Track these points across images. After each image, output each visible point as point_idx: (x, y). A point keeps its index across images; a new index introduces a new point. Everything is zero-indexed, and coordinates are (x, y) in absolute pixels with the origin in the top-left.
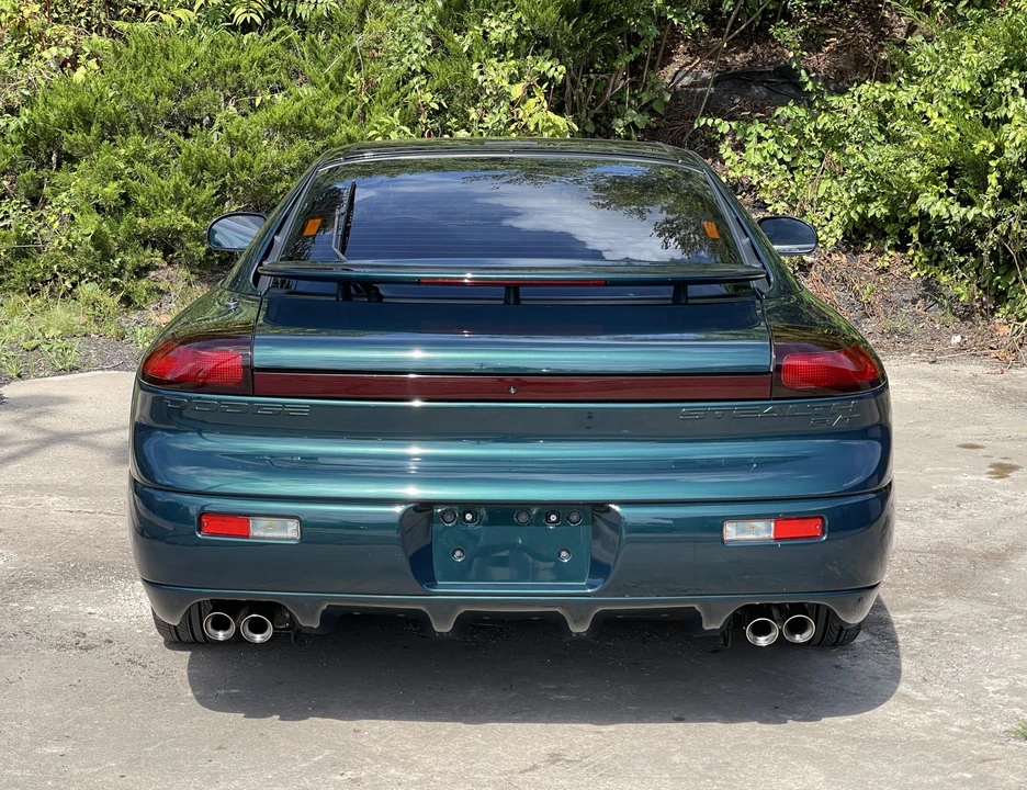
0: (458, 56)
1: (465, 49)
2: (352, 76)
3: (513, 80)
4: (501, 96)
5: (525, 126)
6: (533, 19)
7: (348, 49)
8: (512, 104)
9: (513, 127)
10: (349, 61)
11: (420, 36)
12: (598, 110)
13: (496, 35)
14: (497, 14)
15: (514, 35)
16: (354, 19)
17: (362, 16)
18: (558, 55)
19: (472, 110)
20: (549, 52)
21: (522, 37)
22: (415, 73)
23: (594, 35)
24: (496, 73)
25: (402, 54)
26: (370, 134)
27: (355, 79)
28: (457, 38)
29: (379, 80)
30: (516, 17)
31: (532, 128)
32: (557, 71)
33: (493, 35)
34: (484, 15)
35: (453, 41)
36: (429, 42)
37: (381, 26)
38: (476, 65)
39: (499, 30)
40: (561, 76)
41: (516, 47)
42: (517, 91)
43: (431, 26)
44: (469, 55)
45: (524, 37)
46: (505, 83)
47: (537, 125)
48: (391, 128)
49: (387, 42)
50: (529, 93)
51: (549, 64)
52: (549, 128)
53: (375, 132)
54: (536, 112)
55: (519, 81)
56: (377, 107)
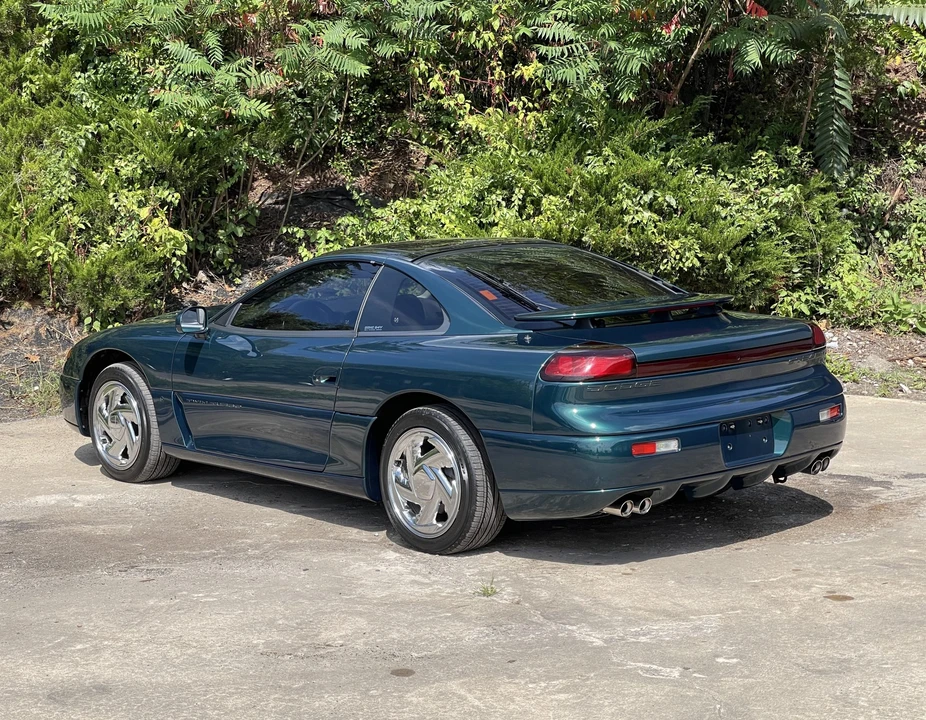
0: (96, 188)
1: (102, 183)
2: (15, 205)
3: (141, 204)
4: (132, 217)
5: (152, 239)
6: (153, 160)
7: (11, 185)
8: (141, 222)
9: (143, 240)
10: (12, 193)
11: (67, 174)
12: (206, 224)
13: (126, 172)
14: (125, 156)
15: (139, 171)
16: (12, 161)
17: (19, 160)
18: (174, 185)
19: (110, 228)
20: (166, 183)
21: (145, 172)
22: (63, 202)
23: (200, 169)
24: (128, 200)
25: (53, 188)
26: (33, 249)
27: (18, 207)
28: (95, 175)
29: (36, 207)
30: (140, 158)
31: (157, 240)
32: (174, 198)
33: (123, 172)
34: (114, 157)
35: (92, 177)
36: (74, 178)
37: (35, 167)
38: (111, 195)
39: (128, 168)
40: (177, 201)
41: (141, 180)
42: (144, 213)
43: (74, 167)
44: (105, 187)
45: (147, 172)
46: (135, 207)
47: (161, 237)
48: (49, 243)
49: (40, 179)
50: (154, 214)
51: (167, 193)
52: (170, 240)
53: (36, 247)
54: (160, 228)
55: (145, 205)
56: (36, 229)
